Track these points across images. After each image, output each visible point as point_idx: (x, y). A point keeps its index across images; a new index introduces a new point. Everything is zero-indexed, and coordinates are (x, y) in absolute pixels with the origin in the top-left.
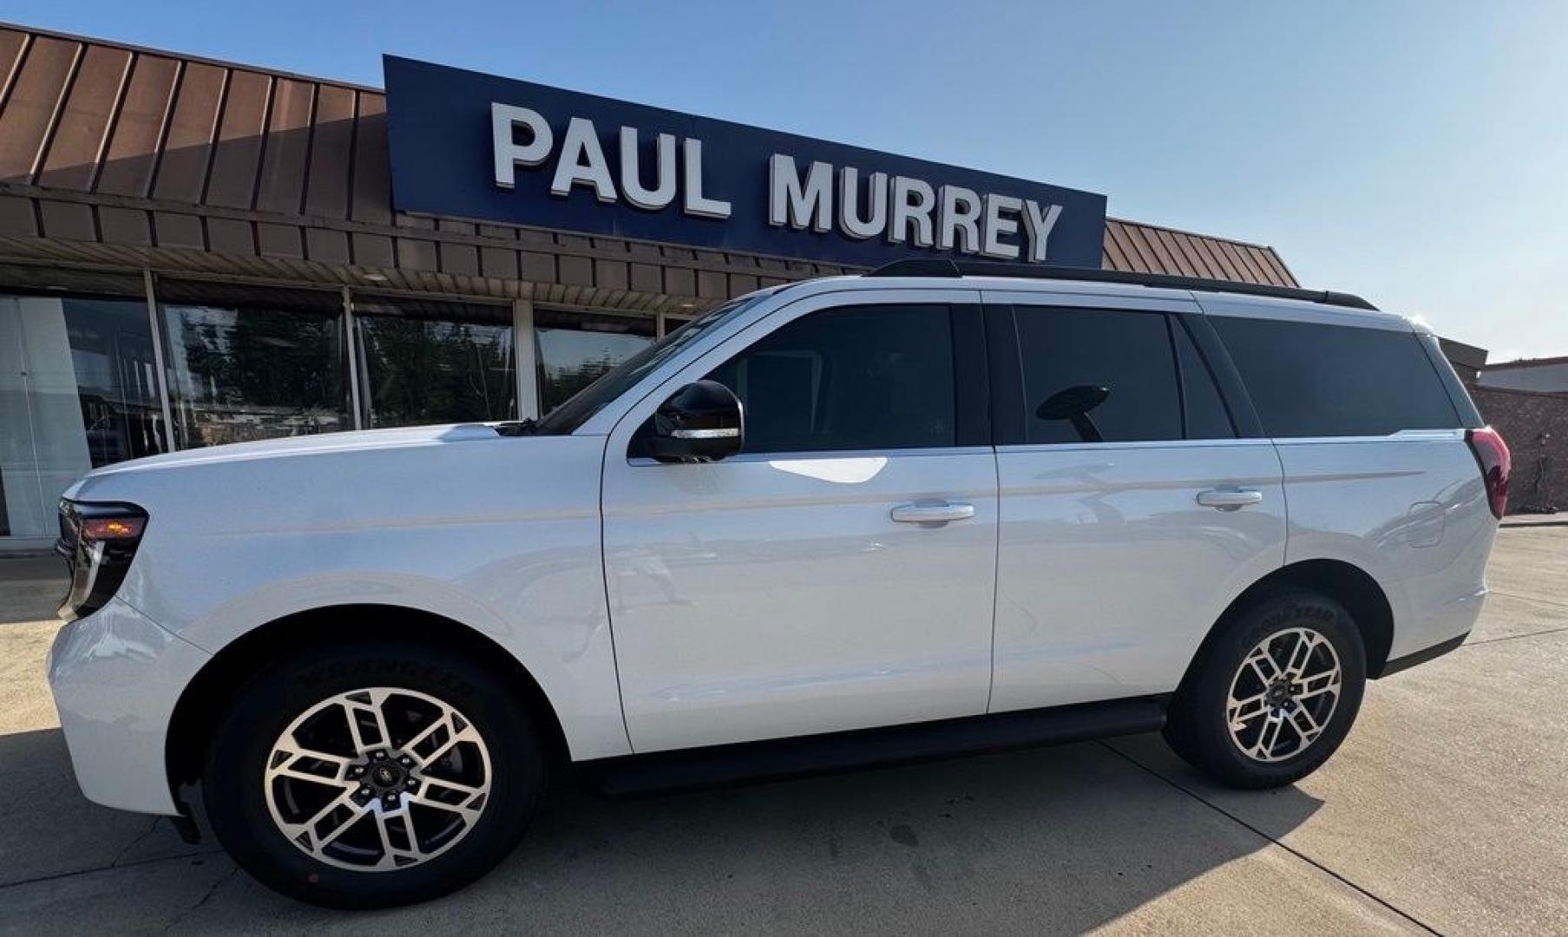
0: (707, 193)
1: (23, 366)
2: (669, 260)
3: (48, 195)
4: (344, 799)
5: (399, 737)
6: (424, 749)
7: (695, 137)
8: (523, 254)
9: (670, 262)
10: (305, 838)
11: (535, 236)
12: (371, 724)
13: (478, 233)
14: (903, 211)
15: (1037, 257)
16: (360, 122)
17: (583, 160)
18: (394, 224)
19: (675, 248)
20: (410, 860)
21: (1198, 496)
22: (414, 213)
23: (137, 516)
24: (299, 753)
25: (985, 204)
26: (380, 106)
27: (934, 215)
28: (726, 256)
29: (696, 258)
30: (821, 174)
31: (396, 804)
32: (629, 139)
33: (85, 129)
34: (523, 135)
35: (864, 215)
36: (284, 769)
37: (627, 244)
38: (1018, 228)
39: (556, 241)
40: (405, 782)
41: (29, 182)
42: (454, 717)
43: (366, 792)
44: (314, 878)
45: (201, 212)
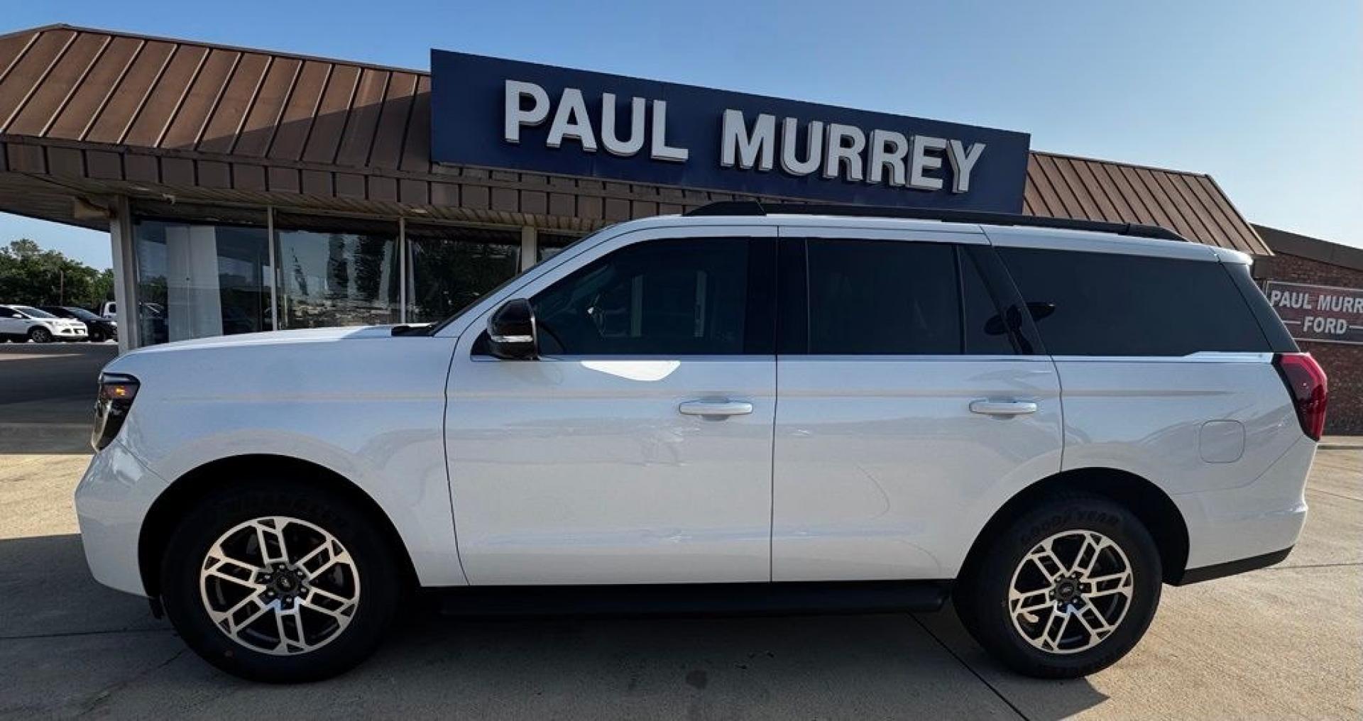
0: (669, 142)
1: (188, 273)
2: (637, 196)
3: (203, 157)
4: (254, 597)
5: (295, 554)
6: (312, 565)
7: (662, 99)
8: (523, 192)
9: (637, 197)
10: (225, 622)
11: (533, 179)
12: (274, 543)
13: (490, 177)
14: (836, 151)
15: (960, 188)
16: (418, 99)
17: (572, 120)
18: (430, 172)
19: (642, 186)
20: (297, 649)
21: (970, 405)
22: (445, 163)
23: (133, 383)
24: (224, 560)
25: (911, 144)
26: (426, 86)
27: (865, 155)
28: (683, 191)
29: (658, 193)
30: (766, 124)
31: (291, 606)
32: (609, 101)
33: (233, 111)
34: (527, 103)
35: (802, 155)
36: (213, 571)
37: (604, 183)
38: (943, 162)
39: (549, 182)
40: (299, 589)
41: (192, 149)
42: (334, 544)
43: (271, 594)
44: (228, 654)
45: (299, 166)
